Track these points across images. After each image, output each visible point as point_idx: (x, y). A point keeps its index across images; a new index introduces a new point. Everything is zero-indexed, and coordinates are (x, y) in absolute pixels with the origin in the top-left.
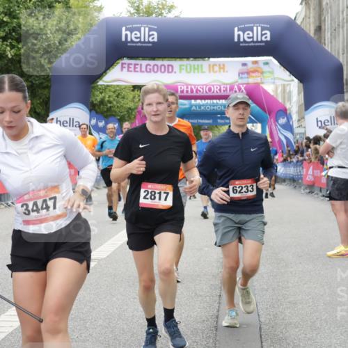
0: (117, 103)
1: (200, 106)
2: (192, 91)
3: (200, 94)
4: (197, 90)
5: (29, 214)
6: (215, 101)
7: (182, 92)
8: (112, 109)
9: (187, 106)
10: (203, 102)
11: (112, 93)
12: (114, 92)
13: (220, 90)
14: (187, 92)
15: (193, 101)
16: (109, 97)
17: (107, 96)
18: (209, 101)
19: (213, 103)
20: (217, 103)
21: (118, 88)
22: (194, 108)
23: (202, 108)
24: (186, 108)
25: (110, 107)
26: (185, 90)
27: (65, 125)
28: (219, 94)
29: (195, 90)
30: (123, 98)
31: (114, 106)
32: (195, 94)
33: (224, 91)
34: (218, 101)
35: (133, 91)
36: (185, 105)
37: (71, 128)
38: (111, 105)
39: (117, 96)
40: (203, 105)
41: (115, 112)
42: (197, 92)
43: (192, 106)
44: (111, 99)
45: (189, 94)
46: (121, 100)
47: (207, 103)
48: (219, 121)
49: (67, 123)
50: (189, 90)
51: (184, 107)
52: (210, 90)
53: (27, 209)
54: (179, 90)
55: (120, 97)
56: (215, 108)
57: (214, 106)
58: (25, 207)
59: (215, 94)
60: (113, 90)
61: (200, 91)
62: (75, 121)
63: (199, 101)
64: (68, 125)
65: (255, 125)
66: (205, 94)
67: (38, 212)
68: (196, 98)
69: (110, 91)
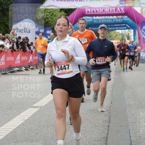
0: (51, 19)
1: (98, 20)
2: (94, 12)
3: (98, 13)
4: (96, 11)
5: (59, 71)
6: (107, 17)
7: (88, 12)
8: (49, 22)
9: (91, 20)
10: (100, 18)
11: (48, 14)
12: (50, 13)
13: (110, 11)
14: (91, 12)
15: (94, 17)
16: (47, 15)
17: (46, 15)
18: (103, 17)
19: (106, 18)
20: (108, 18)
21: (51, 11)
22: (95, 21)
23: (100, 21)
24: (90, 22)
25: (48, 21)
26: (90, 11)
27: (22, 31)
28: (109, 13)
29: (95, 11)
30: (55, 16)
31: (49, 21)
32: (95, 13)
33: (112, 11)
34: (108, 17)
35: (60, 12)
36: (90, 19)
37: (25, 33)
38: (48, 20)
39: (52, 15)
40: (100, 20)
41: (50, 24)
42: (96, 12)
43: (93, 20)
44: (48, 17)
45: (92, 13)
46: (54, 17)
47: (102, 18)
48: (109, 28)
49: (23, 30)
50: (92, 11)
51: (89, 21)
52: (104, 10)
53: (58, 69)
54: (86, 11)
55: (53, 15)
56: (107, 21)
57: (106, 20)
58: (58, 68)
59: (107, 13)
60: (49, 11)
61: (98, 12)
62: (27, 29)
63: (97, 17)
64: (23, 31)
65: (130, 30)
66: (101, 13)
67: (62, 70)
68: (96, 15)
69: (47, 12)
